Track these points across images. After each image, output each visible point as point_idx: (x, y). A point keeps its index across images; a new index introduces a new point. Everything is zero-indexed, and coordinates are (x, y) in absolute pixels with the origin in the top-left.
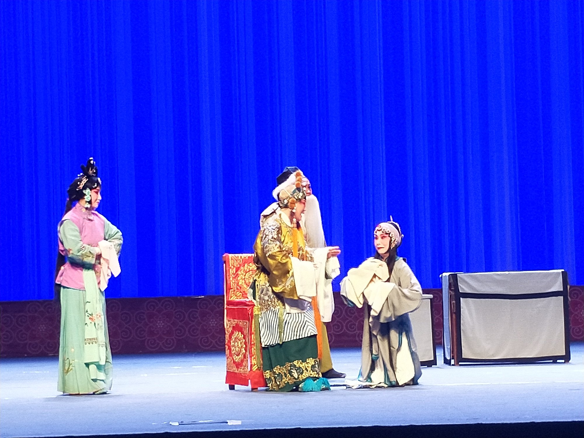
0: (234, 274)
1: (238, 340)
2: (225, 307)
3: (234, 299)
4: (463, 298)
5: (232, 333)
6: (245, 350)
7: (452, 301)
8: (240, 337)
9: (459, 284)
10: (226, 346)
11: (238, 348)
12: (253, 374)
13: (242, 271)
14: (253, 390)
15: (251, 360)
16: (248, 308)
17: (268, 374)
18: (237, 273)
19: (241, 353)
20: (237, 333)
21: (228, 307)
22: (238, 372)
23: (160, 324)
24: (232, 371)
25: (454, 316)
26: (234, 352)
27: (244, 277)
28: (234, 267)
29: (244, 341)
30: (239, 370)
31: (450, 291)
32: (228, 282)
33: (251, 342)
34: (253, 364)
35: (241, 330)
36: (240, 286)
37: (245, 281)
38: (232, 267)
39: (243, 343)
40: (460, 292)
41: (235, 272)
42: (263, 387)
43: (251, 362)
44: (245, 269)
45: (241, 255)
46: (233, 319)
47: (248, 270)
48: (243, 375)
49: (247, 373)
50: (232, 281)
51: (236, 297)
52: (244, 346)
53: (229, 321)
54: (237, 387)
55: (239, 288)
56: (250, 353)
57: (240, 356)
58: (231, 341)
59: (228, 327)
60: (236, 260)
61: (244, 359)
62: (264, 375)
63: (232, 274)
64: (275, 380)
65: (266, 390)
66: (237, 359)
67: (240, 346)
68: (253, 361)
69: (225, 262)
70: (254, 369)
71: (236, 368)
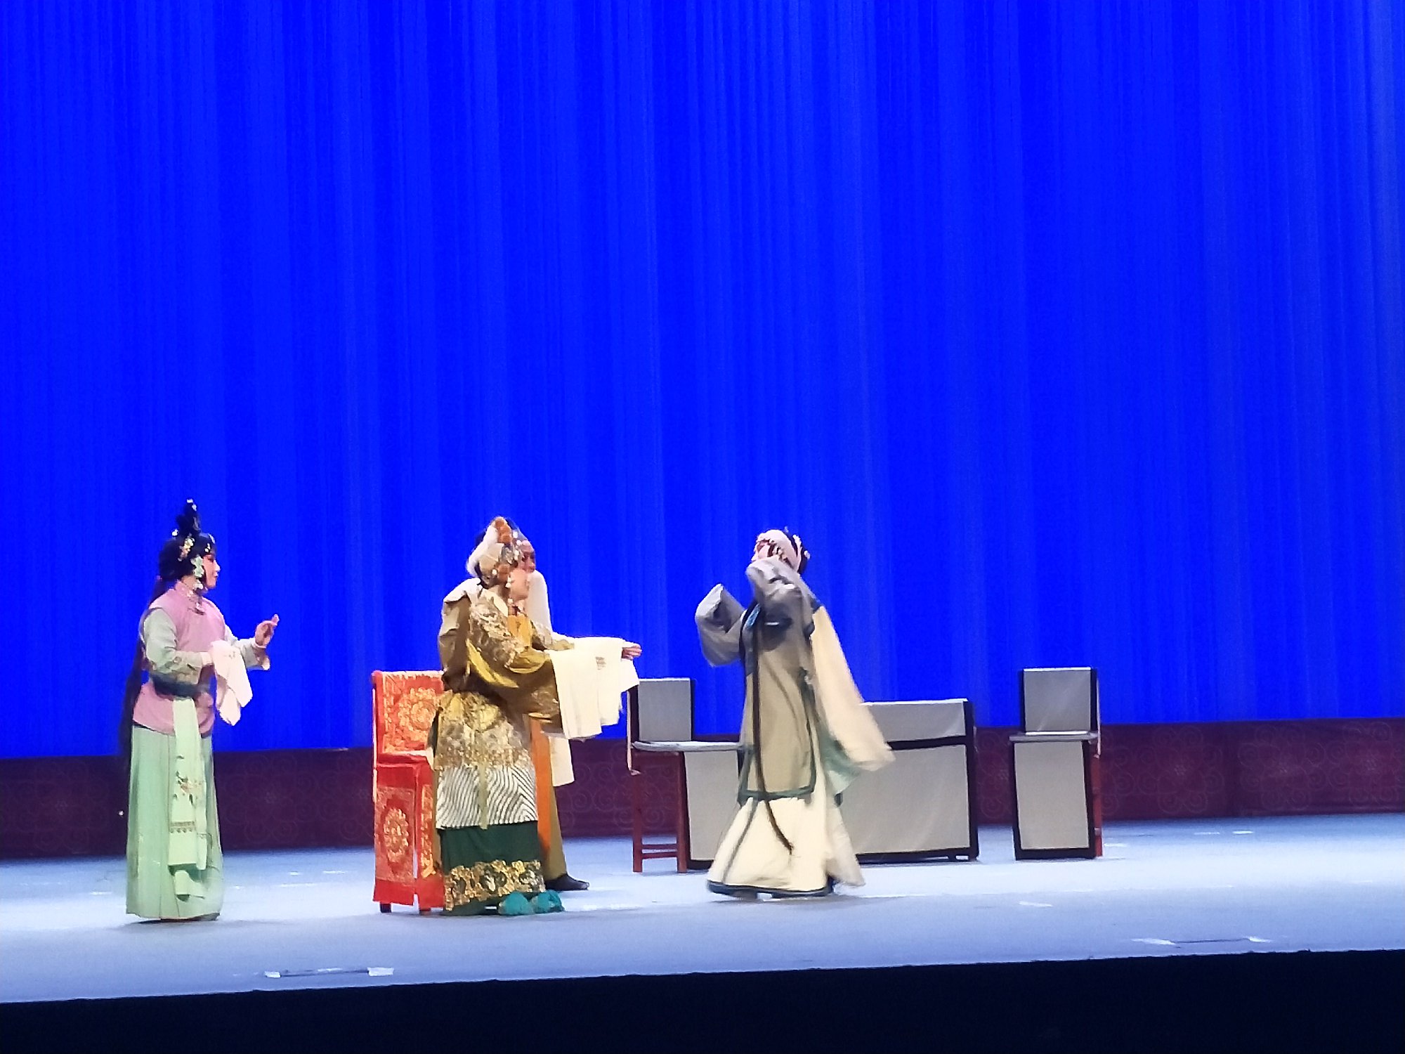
0: (391, 707)
1: (396, 824)
2: (375, 764)
3: (390, 750)
5: (385, 813)
6: (408, 841)
8: (400, 817)
10: (375, 834)
11: (397, 837)
12: (424, 883)
13: (405, 702)
14: (424, 912)
15: (419, 857)
16: (415, 766)
18: (397, 705)
19: (401, 847)
20: (396, 811)
21: (379, 765)
22: (396, 880)
23: (271, 798)
24: (385, 879)
26: (388, 845)
27: (408, 713)
28: (390, 693)
30: (397, 877)
32: (381, 721)
33: (420, 825)
34: (423, 865)
35: (401, 806)
36: (402, 728)
37: (410, 718)
39: (405, 829)
41: (392, 703)
42: (436, 907)
43: (419, 863)
44: (411, 698)
45: (403, 673)
46: (388, 787)
47: (415, 700)
48: (404, 885)
49: (412, 882)
50: (386, 718)
51: (394, 748)
52: (407, 834)
53: (380, 790)
54: (395, 907)
55: (399, 731)
56: (418, 846)
57: (400, 851)
58: (385, 826)
59: (379, 800)
60: (395, 682)
61: (407, 858)
63: (388, 707)
66: (394, 856)
68: (422, 861)
69: (375, 687)
70: (425, 874)
71: (390, 875)
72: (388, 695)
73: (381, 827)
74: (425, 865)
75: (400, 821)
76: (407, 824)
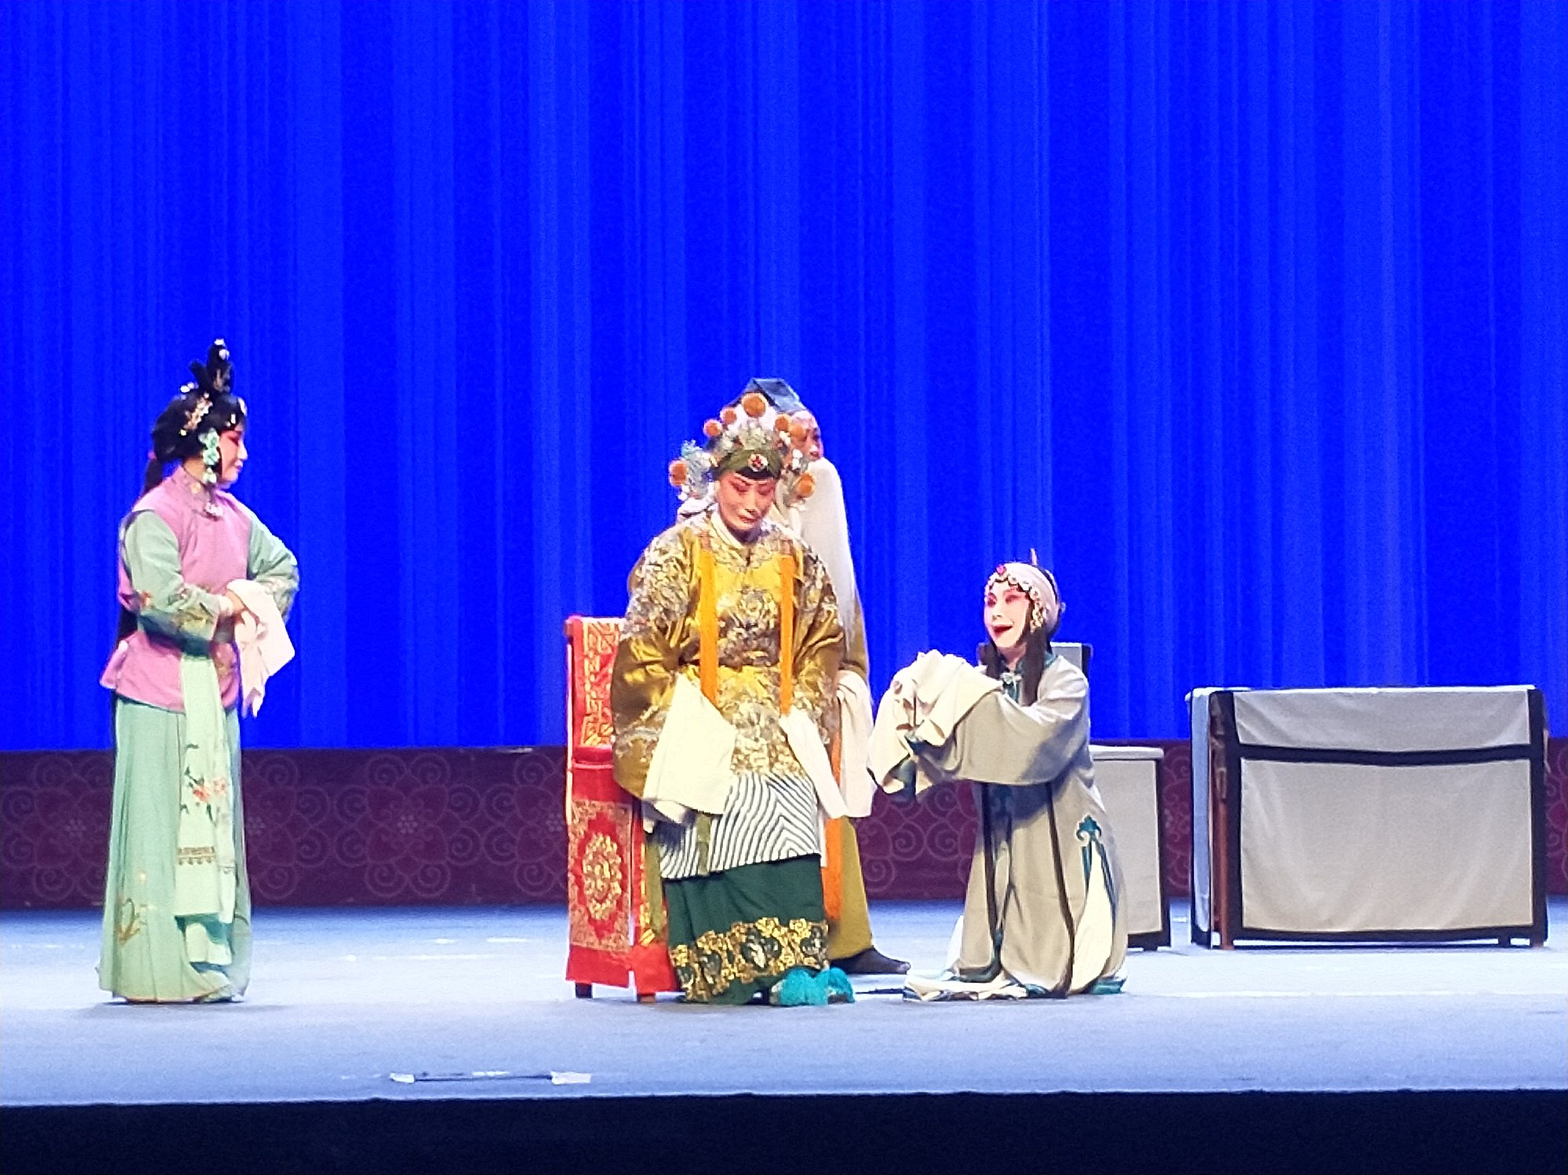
0: (596, 674)
1: (601, 860)
2: (570, 765)
3: (593, 742)
4: (1247, 758)
5: (588, 838)
6: (621, 886)
7: (1219, 766)
8: (609, 849)
9: (1238, 720)
10: (570, 875)
11: (603, 880)
12: (643, 954)
14: (643, 997)
15: (636, 914)
17: (681, 956)
19: (610, 896)
20: (601, 838)
21: (577, 765)
22: (600, 948)
24: (585, 945)
25: (1222, 808)
26: (590, 892)
28: (596, 653)
30: (604, 942)
31: (1214, 740)
32: (579, 696)
33: (638, 862)
34: (643, 925)
35: (612, 832)
39: (616, 868)
40: (1241, 740)
41: (598, 668)
42: (669, 990)
43: (637, 921)
46: (591, 799)
48: (614, 956)
49: (626, 951)
50: (589, 693)
51: (599, 739)
52: (619, 876)
53: (579, 805)
54: (598, 990)
56: (635, 894)
57: (608, 902)
58: (584, 863)
59: (576, 821)
60: (603, 635)
61: (618, 912)
62: (672, 957)
63: (592, 673)
64: (702, 972)
65: (680, 1000)
66: (599, 911)
67: (607, 875)
68: (642, 919)
69: (571, 640)
70: (644, 941)
71: (593, 939)
72: (591, 655)
73: (579, 863)
75: (609, 853)
76: (619, 860)
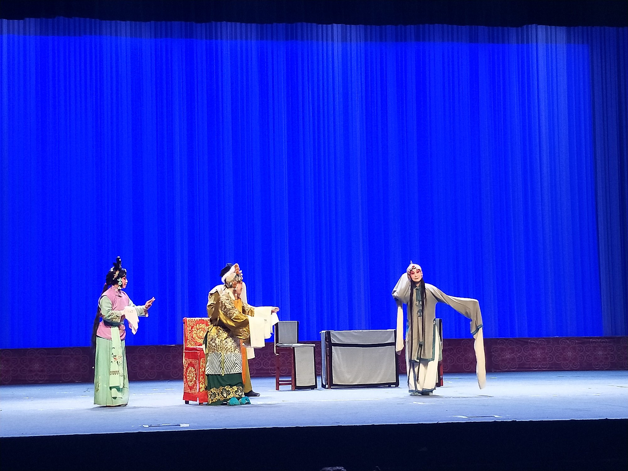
0: (190, 331)
1: (191, 372)
2: (184, 352)
3: (189, 346)
4: (333, 346)
5: (188, 368)
6: (195, 378)
9: (331, 338)
10: (184, 375)
11: (192, 377)
12: (201, 394)
13: (195, 329)
14: (200, 404)
15: (199, 384)
16: (198, 352)
18: (192, 330)
19: (193, 381)
20: (191, 368)
21: (185, 351)
22: (191, 392)
23: (147, 363)
24: (187, 392)
26: (189, 380)
27: (196, 333)
29: (195, 372)
31: (326, 342)
32: (186, 336)
33: (200, 373)
35: (193, 366)
37: (197, 335)
38: (189, 326)
39: (194, 374)
40: (332, 342)
41: (190, 329)
43: (199, 386)
44: (197, 327)
45: (194, 318)
46: (188, 359)
47: (199, 328)
48: (194, 394)
49: (197, 393)
50: (188, 335)
51: (191, 345)
52: (195, 376)
53: (186, 360)
54: (190, 402)
55: (193, 339)
56: (199, 380)
57: (193, 382)
58: (187, 373)
59: (185, 364)
60: (192, 322)
61: (195, 384)
63: (189, 330)
64: (211, 396)
66: (190, 384)
68: (200, 386)
69: (184, 323)
70: (201, 390)
71: (189, 390)
74: (201, 387)
75: (193, 371)
